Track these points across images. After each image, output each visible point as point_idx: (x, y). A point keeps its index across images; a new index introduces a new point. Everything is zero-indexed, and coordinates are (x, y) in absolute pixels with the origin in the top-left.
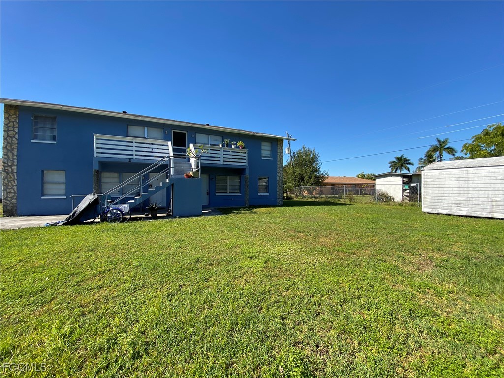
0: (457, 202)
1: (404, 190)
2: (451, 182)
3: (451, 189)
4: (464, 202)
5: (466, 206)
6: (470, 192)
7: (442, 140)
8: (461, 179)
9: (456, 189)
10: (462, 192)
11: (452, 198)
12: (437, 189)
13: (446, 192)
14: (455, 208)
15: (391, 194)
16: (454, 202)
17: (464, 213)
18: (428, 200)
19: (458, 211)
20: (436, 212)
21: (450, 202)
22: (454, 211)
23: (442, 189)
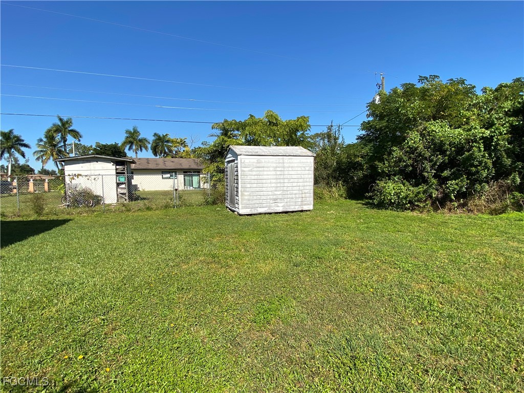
0: (275, 197)
1: (118, 184)
2: (269, 173)
3: (269, 181)
4: (280, 197)
5: (282, 201)
6: (286, 185)
7: (65, 119)
8: (278, 169)
9: (274, 181)
10: (279, 185)
11: (270, 193)
12: (256, 181)
13: (264, 185)
14: (273, 204)
15: (97, 191)
16: (271, 197)
17: (280, 209)
18: (246, 197)
19: (276, 208)
20: (255, 212)
21: (269, 197)
22: (272, 208)
23: (261, 181)
